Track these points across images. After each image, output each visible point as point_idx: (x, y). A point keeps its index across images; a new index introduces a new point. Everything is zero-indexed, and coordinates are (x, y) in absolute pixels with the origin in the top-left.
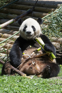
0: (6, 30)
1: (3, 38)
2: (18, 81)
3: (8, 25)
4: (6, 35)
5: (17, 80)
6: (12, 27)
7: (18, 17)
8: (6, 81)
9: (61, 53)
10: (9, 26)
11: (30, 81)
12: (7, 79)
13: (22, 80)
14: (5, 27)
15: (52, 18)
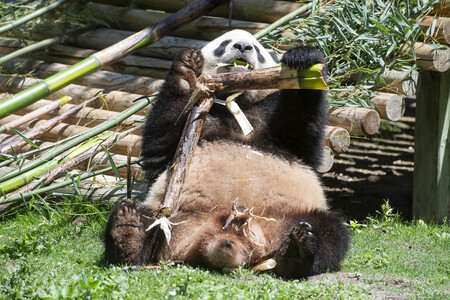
0: (119, 75)
1: (105, 108)
2: (173, 293)
3: (126, 54)
4: (117, 95)
5: (171, 288)
6: (142, 64)
7: (168, 19)
8: (123, 292)
9: (352, 170)
10: (131, 60)
11: (225, 290)
12: (126, 285)
13: (191, 288)
14: (117, 65)
15: (315, 23)
